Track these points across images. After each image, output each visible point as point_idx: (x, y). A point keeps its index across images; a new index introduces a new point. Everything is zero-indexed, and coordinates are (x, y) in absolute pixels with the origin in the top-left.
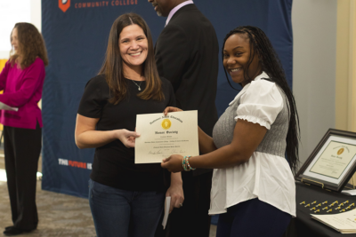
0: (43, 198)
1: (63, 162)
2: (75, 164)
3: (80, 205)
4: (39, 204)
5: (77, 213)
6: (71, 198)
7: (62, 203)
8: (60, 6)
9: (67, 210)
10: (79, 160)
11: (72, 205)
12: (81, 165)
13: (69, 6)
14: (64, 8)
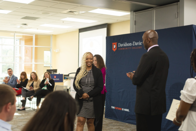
0: (105, 121)
1: (113, 107)
2: (117, 108)
3: (119, 124)
4: (103, 123)
5: (118, 127)
6: (115, 121)
7: (112, 123)
8: (113, 49)
9: (114, 126)
10: (119, 107)
11: (115, 124)
12: (120, 109)
13: (116, 49)
14: (114, 50)
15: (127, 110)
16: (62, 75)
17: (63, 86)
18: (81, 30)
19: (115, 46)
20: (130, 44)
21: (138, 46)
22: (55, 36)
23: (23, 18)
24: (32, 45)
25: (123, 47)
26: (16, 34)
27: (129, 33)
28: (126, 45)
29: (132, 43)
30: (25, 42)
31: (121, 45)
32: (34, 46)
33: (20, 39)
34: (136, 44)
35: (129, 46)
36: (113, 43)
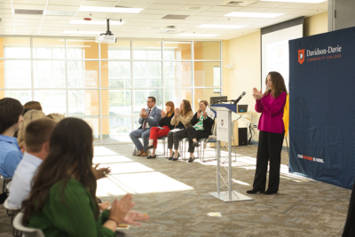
1: (301, 156)
2: (306, 157)
8: (299, 61)
10: (309, 156)
12: (310, 158)
13: (303, 60)
14: (301, 62)
15: (321, 161)
18: (265, 30)
19: (301, 56)
20: (324, 51)
21: (336, 53)
22: (227, 42)
23: (164, 18)
24: (190, 58)
25: (314, 56)
26: (164, 42)
28: (319, 52)
29: (327, 49)
30: (182, 54)
31: (311, 53)
32: (193, 60)
33: (176, 50)
34: (333, 50)
35: (323, 55)
36: (299, 51)
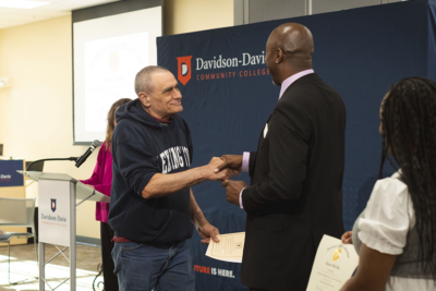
8: (180, 78)
10: (202, 264)
12: (204, 270)
13: (189, 77)
14: (184, 81)
15: (228, 273)
16: (21, 162)
17: (25, 201)
18: (79, 14)
19: (185, 69)
20: (234, 62)
21: (260, 66)
25: (211, 71)
27: (232, 25)
28: (221, 63)
29: (240, 58)
31: (206, 65)
34: (253, 60)
35: (232, 69)
36: (180, 59)
